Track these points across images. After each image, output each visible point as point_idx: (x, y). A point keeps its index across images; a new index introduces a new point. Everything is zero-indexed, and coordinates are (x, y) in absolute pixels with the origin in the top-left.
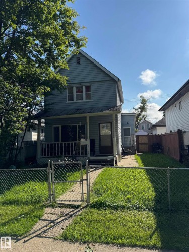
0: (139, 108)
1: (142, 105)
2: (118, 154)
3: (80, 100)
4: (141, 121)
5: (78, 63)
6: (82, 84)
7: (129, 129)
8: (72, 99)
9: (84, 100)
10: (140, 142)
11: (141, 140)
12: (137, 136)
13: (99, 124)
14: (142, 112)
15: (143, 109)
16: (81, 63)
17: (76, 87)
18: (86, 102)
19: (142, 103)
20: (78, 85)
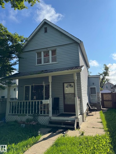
0: (103, 73)
1: (105, 71)
2: (82, 114)
3: (47, 62)
4: (106, 83)
5: (46, 31)
6: (48, 49)
7: (95, 88)
8: (41, 63)
9: (51, 62)
10: (105, 99)
11: (105, 98)
12: (102, 94)
13: (63, 83)
14: (105, 75)
15: (106, 74)
16: (48, 32)
17: (44, 52)
18: (52, 64)
19: (105, 70)
20: (46, 50)
